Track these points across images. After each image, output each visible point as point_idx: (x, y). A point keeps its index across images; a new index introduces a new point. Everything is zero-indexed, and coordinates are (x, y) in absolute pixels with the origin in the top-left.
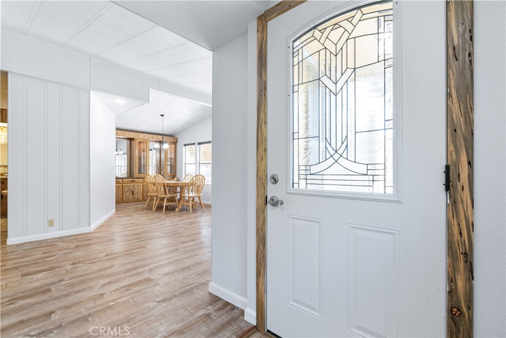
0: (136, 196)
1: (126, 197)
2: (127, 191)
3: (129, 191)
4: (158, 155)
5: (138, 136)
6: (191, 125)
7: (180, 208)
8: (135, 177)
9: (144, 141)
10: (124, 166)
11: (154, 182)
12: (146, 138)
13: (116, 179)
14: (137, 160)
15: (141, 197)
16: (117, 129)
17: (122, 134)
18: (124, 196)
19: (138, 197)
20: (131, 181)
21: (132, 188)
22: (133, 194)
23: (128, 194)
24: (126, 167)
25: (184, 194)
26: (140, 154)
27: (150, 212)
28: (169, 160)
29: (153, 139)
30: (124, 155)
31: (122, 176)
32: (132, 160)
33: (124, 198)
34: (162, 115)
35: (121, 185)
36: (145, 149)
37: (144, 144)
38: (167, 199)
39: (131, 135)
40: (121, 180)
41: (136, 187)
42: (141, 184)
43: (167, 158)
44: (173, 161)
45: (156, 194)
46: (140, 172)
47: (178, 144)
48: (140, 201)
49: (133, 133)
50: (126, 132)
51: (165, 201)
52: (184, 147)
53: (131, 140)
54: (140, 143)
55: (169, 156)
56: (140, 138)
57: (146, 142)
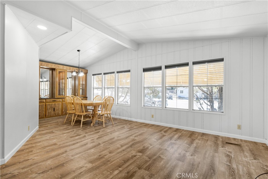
0: (57, 112)
1: (49, 113)
2: (50, 109)
3: (51, 108)
4: (73, 82)
5: (59, 67)
6: (98, 60)
7: (94, 123)
8: (56, 97)
9: (63, 71)
10: (48, 89)
11: (72, 102)
12: (65, 69)
13: (40, 99)
14: (58, 85)
15: (60, 113)
16: (40, 61)
17: (45, 65)
18: (47, 113)
19: (58, 113)
20: (53, 101)
21: (53, 106)
22: (54, 111)
23: (50, 110)
24: (49, 90)
25: (97, 111)
26: (59, 81)
27: (70, 127)
28: (81, 85)
29: (70, 70)
30: (47, 82)
31: (46, 97)
32: (53, 85)
33: (47, 114)
34: (78, 51)
35: (44, 104)
36: (64, 78)
37: (63, 73)
38: (84, 116)
39: (53, 66)
40: (45, 100)
41: (57, 105)
42: (61, 103)
43: (80, 84)
44: (84, 86)
45: (74, 112)
46: (59, 94)
47: (88, 74)
48: (60, 116)
49: (55, 64)
50: (49, 63)
51: (82, 118)
52: (93, 77)
53: (53, 70)
54: (60, 72)
55: (81, 83)
56: (60, 68)
57: (64, 72)
